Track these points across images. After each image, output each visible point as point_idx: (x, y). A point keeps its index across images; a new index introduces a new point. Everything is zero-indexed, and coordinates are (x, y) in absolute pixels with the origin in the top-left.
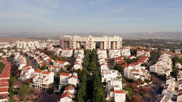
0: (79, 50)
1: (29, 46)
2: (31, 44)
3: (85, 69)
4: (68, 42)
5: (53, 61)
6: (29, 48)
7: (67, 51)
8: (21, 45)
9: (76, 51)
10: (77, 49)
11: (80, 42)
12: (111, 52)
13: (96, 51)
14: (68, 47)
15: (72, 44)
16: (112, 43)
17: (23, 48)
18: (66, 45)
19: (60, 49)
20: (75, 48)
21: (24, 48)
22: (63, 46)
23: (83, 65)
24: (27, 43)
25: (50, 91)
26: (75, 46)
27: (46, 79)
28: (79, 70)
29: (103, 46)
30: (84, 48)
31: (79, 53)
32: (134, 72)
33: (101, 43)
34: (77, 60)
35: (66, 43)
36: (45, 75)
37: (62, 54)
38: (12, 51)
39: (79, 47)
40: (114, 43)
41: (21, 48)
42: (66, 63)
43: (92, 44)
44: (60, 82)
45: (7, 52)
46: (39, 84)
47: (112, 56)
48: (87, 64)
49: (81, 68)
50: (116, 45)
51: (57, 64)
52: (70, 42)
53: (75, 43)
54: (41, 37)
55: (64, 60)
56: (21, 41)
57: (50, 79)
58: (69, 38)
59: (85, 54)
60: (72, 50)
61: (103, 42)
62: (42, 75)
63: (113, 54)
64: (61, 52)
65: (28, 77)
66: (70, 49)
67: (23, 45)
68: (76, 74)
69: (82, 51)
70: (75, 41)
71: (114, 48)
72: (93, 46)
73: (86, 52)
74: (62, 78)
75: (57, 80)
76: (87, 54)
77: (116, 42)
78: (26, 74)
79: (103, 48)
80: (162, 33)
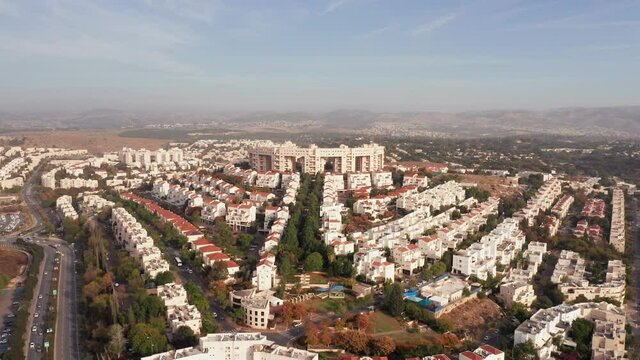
0: (290, 173)
1: (159, 160)
2: (164, 157)
3: (300, 203)
4: (269, 158)
5: (248, 193)
6: (159, 166)
7: (268, 177)
8: (137, 158)
9: (285, 177)
10: (287, 171)
11: (293, 158)
12: (351, 178)
13: (323, 177)
14: (269, 167)
15: (278, 162)
16: (359, 160)
17: (144, 167)
18: (265, 164)
19: (254, 173)
20: (282, 169)
21: (147, 168)
22: (258, 165)
23: (297, 198)
24: (153, 153)
25: (252, 230)
26: (284, 165)
27: (246, 214)
28: (291, 203)
29: (340, 165)
30: (300, 171)
31: (290, 179)
32: (365, 205)
33: (336, 160)
34: (287, 191)
35: (265, 159)
36: (244, 210)
37: (257, 182)
38: (119, 175)
39: (290, 167)
40: (364, 160)
41: (139, 167)
42: (271, 196)
43: (318, 163)
44: (266, 218)
45: (108, 178)
46: (236, 222)
47: (353, 186)
48: (303, 196)
49: (294, 202)
50: (368, 164)
51: (257, 196)
52: (273, 158)
53: (282, 159)
54: (167, 126)
55: (266, 190)
56: (137, 148)
57: (250, 216)
58: (271, 150)
59: (302, 181)
60: (278, 174)
61: (340, 158)
62: (240, 211)
63: (356, 181)
64: (256, 178)
65: (217, 215)
66: (274, 172)
67: (142, 158)
68: (287, 208)
69: (297, 177)
70: (284, 155)
71: (364, 170)
72: (320, 166)
73: (303, 178)
74: (269, 213)
75: (260, 217)
76: (306, 181)
77: (368, 157)
78: (214, 210)
79: (340, 170)
80: (579, 110)
